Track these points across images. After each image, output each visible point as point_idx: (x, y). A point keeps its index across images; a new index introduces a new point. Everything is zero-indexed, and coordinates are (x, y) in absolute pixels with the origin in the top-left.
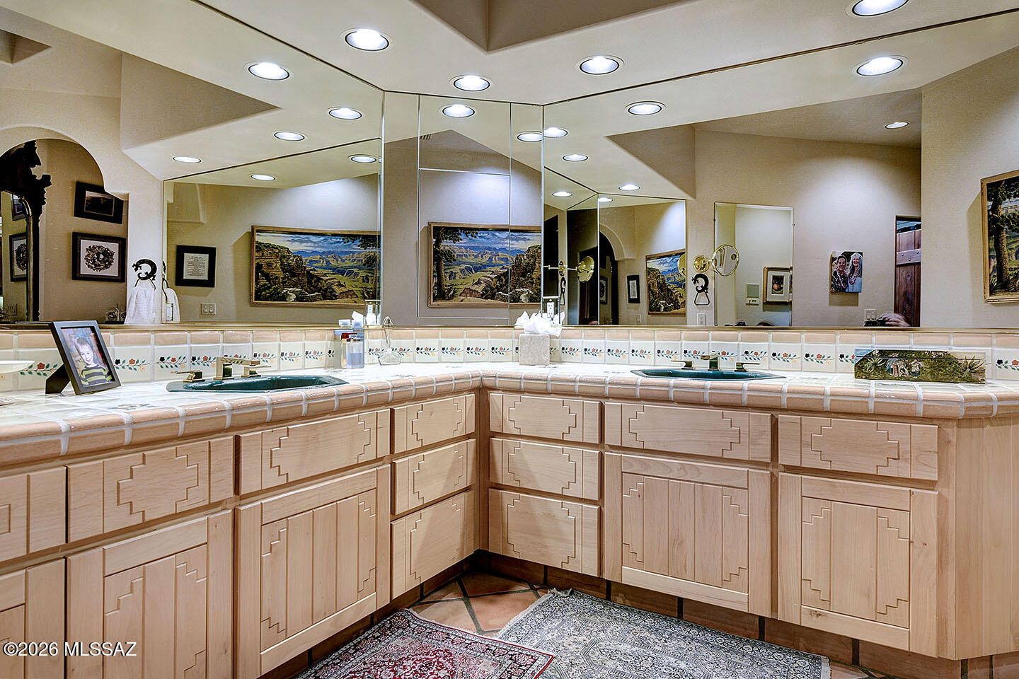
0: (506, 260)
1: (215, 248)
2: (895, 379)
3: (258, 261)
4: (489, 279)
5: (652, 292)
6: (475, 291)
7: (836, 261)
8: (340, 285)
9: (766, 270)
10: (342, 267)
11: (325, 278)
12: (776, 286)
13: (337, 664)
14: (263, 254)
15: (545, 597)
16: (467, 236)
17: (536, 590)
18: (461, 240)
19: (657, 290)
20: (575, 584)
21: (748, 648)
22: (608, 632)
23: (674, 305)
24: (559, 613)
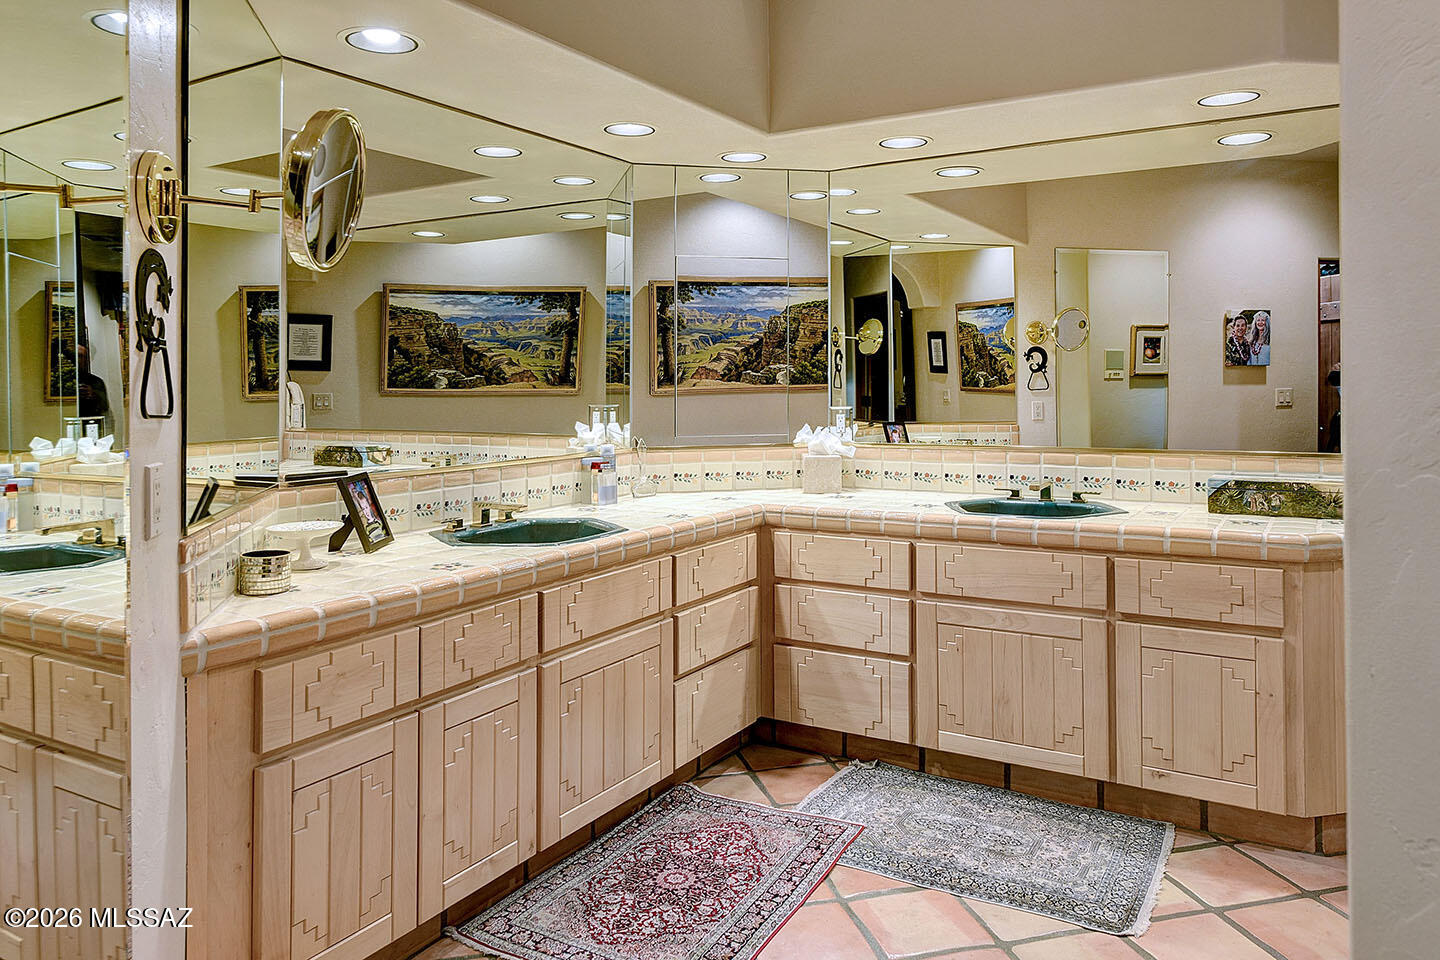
0: (757, 325)
1: (331, 316)
2: (1253, 514)
3: (393, 333)
4: (733, 353)
5: (966, 358)
6: (713, 370)
7: (1232, 324)
8: (511, 363)
9: (1134, 330)
10: (514, 338)
11: (489, 354)
12: (1149, 352)
13: (623, 837)
14: (400, 322)
15: (845, 770)
16: (701, 294)
17: (834, 763)
18: (693, 299)
19: (973, 356)
20: (881, 754)
21: (1084, 817)
22: (924, 802)
23: (1000, 379)
24: (865, 786)
